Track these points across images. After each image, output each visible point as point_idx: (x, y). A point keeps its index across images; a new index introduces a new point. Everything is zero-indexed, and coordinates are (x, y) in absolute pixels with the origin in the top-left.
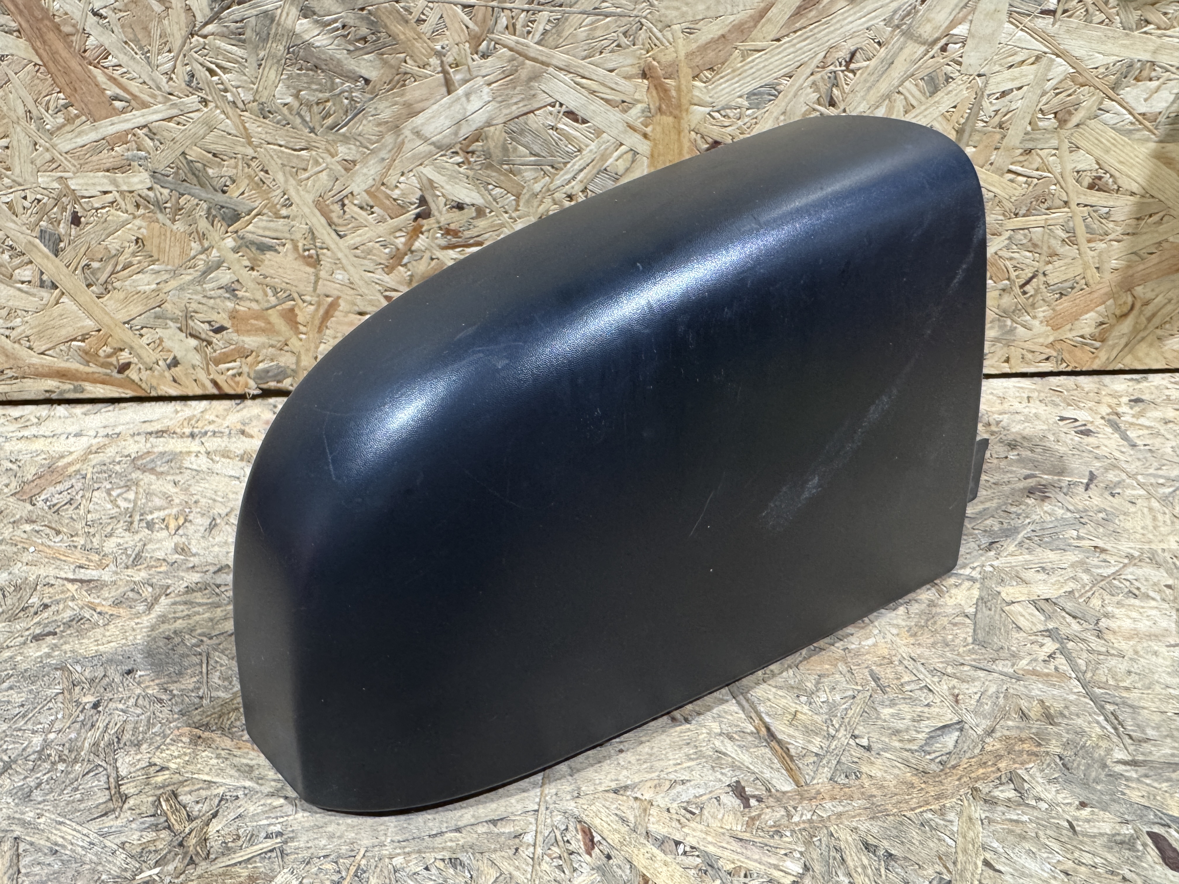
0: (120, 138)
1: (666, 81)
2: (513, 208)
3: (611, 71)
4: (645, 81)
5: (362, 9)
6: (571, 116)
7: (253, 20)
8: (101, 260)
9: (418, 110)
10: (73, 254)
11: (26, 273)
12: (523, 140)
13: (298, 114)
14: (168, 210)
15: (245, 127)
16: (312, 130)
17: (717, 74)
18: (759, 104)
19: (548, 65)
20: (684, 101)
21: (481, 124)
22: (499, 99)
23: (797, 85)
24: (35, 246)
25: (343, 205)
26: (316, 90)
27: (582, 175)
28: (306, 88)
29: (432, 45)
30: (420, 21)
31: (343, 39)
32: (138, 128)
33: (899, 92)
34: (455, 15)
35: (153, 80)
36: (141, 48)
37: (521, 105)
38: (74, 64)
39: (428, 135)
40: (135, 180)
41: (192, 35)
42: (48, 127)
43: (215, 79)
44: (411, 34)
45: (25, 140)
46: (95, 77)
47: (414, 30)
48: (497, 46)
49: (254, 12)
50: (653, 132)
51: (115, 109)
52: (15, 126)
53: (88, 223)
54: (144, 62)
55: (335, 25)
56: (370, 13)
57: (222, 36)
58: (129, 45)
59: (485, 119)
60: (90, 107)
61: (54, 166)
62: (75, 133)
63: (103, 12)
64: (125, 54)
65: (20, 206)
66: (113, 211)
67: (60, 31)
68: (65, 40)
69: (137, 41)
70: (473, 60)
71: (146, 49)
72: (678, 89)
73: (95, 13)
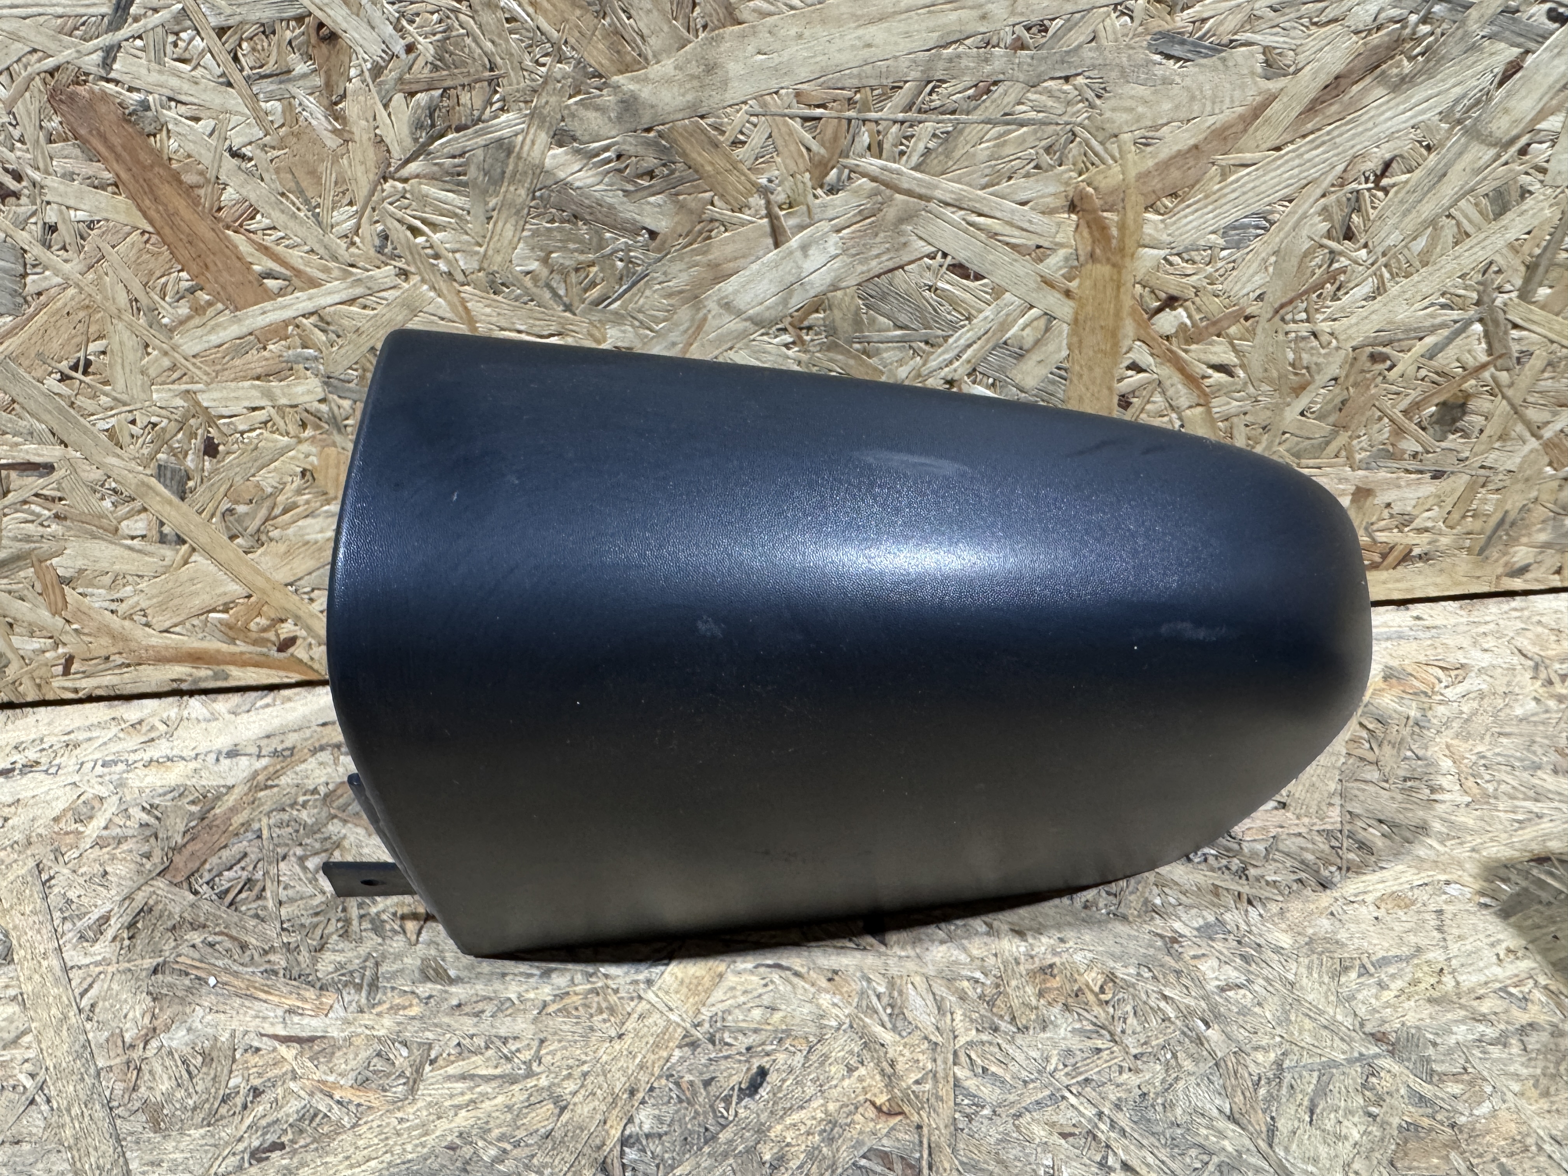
0: (276, 331)
1: (1105, 214)
4: (1074, 217)
5: (648, 130)
6: (958, 270)
7: (480, 153)
8: (251, 502)
9: (730, 272)
10: (208, 495)
11: (139, 525)
12: (886, 308)
13: (548, 285)
14: (349, 429)
15: (465, 308)
16: (568, 308)
17: (1182, 201)
18: (1240, 241)
20: (1130, 242)
21: (823, 288)
22: (852, 251)
23: (1300, 212)
24: (151, 488)
26: (576, 250)
27: (970, 352)
28: (559, 249)
29: (753, 177)
30: (736, 143)
31: (618, 175)
32: (303, 316)
33: (1449, 216)
34: (791, 133)
35: (326, 247)
36: (307, 202)
37: (884, 258)
38: (203, 229)
39: (742, 307)
40: (300, 389)
41: (385, 179)
42: (165, 321)
43: (421, 240)
44: (721, 163)
45: (131, 342)
46: (236, 247)
47: (728, 157)
48: (853, 175)
49: (481, 141)
50: (1079, 287)
51: (266, 290)
52: (115, 321)
53: (228, 453)
54: (311, 222)
55: (606, 155)
56: (661, 135)
57: (432, 178)
58: (288, 198)
59: (828, 281)
60: (229, 289)
61: (176, 375)
62: (208, 327)
63: (246, 151)
64: (281, 211)
65: (126, 434)
66: (267, 434)
67: (180, 181)
68: (189, 196)
69: (300, 191)
70: (815, 196)
71: (313, 202)
72: (1122, 226)
73: (235, 154)
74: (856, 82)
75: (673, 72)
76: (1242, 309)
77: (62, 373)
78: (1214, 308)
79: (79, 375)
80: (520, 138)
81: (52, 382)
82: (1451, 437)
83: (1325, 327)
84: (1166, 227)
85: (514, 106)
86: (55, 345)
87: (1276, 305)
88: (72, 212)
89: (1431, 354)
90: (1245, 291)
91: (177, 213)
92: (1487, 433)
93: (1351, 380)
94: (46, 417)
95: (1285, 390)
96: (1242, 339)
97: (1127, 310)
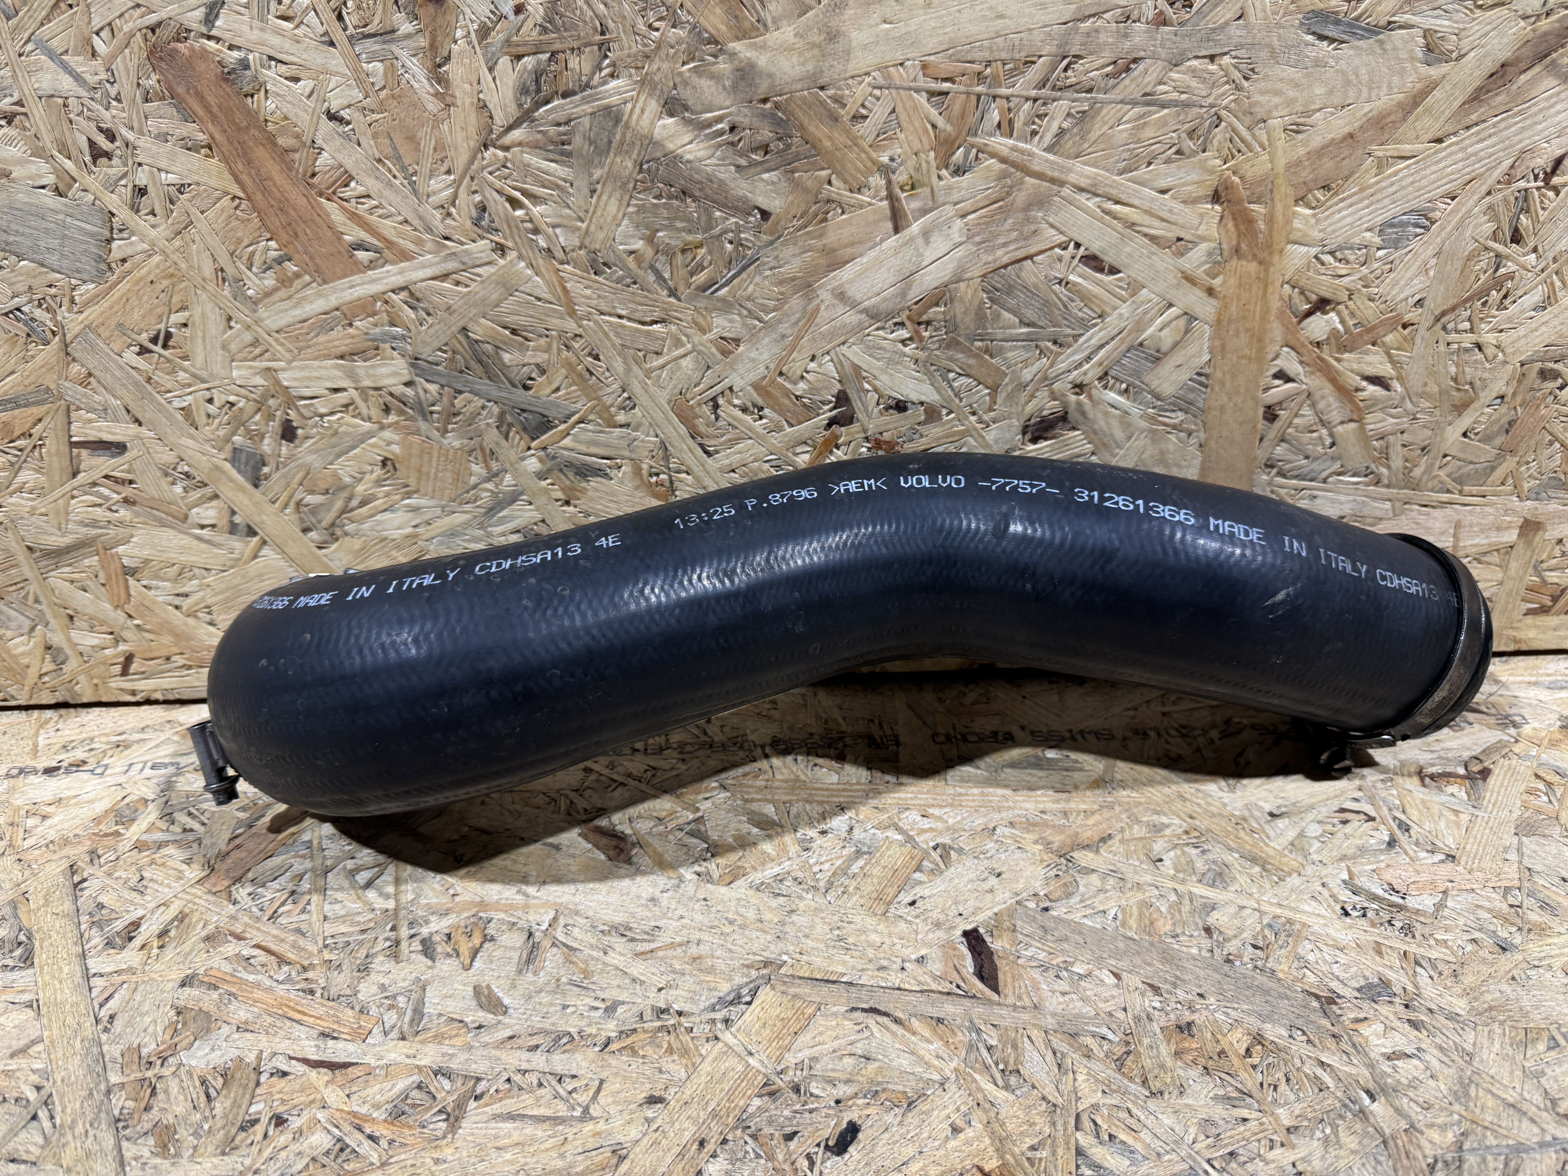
0: (363, 307)
1: (1252, 206)
2: (985, 406)
4: (1218, 208)
5: (764, 101)
6: (1092, 263)
7: (585, 121)
8: (327, 492)
9: (846, 258)
10: (283, 481)
11: (209, 514)
12: (1011, 302)
13: (652, 267)
14: (435, 416)
15: (564, 288)
16: (673, 293)
17: (1336, 194)
18: (1398, 240)
19: (1062, 183)
20: (1279, 238)
21: (945, 278)
22: (978, 239)
23: (1464, 210)
24: (222, 472)
25: (717, 406)
26: (684, 230)
27: (1101, 354)
28: (666, 228)
29: (874, 155)
30: (858, 118)
31: (730, 148)
32: (393, 291)
34: (915, 108)
35: (421, 218)
36: (403, 169)
37: (1012, 247)
38: (296, 196)
39: (858, 297)
40: (384, 371)
41: (486, 147)
42: (250, 292)
43: (519, 213)
44: (841, 139)
45: (213, 314)
46: (328, 215)
47: (848, 132)
48: (980, 155)
49: (588, 108)
50: (1222, 285)
51: (357, 263)
52: (199, 292)
53: (307, 437)
54: (407, 191)
55: (720, 126)
56: (777, 106)
57: (536, 146)
58: (384, 164)
59: (949, 272)
60: (318, 261)
61: (257, 351)
62: (294, 300)
63: (345, 114)
64: (377, 178)
65: (203, 413)
66: (348, 418)
67: (275, 144)
68: (283, 161)
69: (398, 158)
70: (940, 178)
71: (411, 170)
72: (1270, 219)
73: (332, 117)
74: (987, 55)
75: (792, 39)
76: (1400, 316)
77: (141, 346)
78: (1369, 313)
79: (158, 349)
80: (629, 106)
81: (130, 356)
83: (1490, 338)
84: (1318, 221)
85: (625, 72)
87: (1437, 313)
88: (163, 175)
90: (1402, 296)
91: (270, 179)
93: (1519, 399)
94: (122, 392)
95: (1446, 406)
96: (1397, 349)
97: (1274, 312)
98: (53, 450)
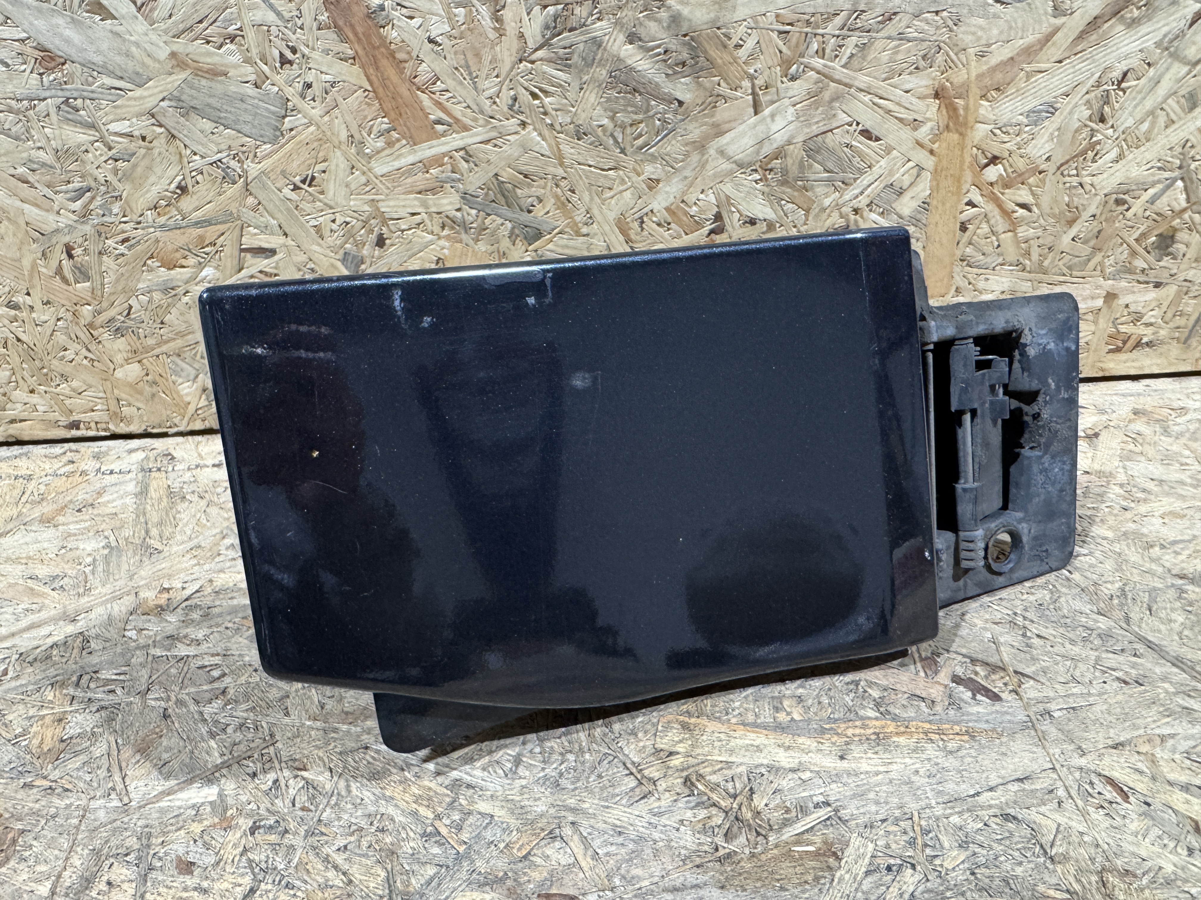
0: (436, 161)
1: (957, 101)
2: (802, 222)
3: (907, 92)
4: (937, 101)
5: (685, 35)
6: (866, 134)
7: (581, 46)
9: (725, 130)
12: (820, 157)
13: (612, 135)
14: (473, 230)
15: (559, 148)
16: (623, 151)
17: (1003, 93)
18: (1037, 121)
19: (851, 87)
20: (971, 119)
21: (782, 143)
22: (802, 119)
23: (1073, 103)
24: (337, 268)
25: (642, 222)
26: (632, 112)
27: (869, 189)
28: (622, 111)
29: (745, 68)
30: (738, 46)
31: (664, 64)
32: (455, 150)
33: (1162, 109)
34: (771, 41)
35: (477, 105)
36: (470, 74)
37: (821, 124)
38: (404, 90)
39: (731, 154)
40: (445, 201)
41: (521, 61)
42: (367, 151)
43: (536, 102)
44: (727, 59)
45: (344, 165)
46: (421, 102)
47: (731, 54)
48: (806, 69)
49: (583, 38)
50: (938, 148)
51: (436, 132)
52: (336, 150)
53: (392, 245)
54: (471, 87)
55: (658, 50)
56: (692, 38)
57: (550, 61)
58: (459, 71)
59: (785, 138)
60: (412, 130)
61: (368, 188)
62: (394, 156)
63: (439, 39)
64: (454, 79)
65: (328, 229)
66: (419, 232)
67: (394, 58)
68: (398, 67)
69: (468, 67)
70: (782, 82)
71: (474, 75)
72: (966, 108)
73: (431, 41)
74: (811, 10)
76: (1038, 166)
77: (295, 185)
78: (1020, 165)
79: (305, 187)
80: (607, 37)
81: (287, 191)
82: (1166, 259)
83: (1087, 180)
84: (993, 109)
85: (606, 17)
86: (295, 164)
87: (1058, 164)
88: (323, 76)
89: (1152, 201)
90: (1039, 154)
91: (388, 79)
92: (1188, 256)
93: (1104, 217)
94: (278, 215)
95: (1063, 222)
96: (1037, 187)
97: (967, 164)
98: (229, 254)
